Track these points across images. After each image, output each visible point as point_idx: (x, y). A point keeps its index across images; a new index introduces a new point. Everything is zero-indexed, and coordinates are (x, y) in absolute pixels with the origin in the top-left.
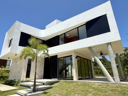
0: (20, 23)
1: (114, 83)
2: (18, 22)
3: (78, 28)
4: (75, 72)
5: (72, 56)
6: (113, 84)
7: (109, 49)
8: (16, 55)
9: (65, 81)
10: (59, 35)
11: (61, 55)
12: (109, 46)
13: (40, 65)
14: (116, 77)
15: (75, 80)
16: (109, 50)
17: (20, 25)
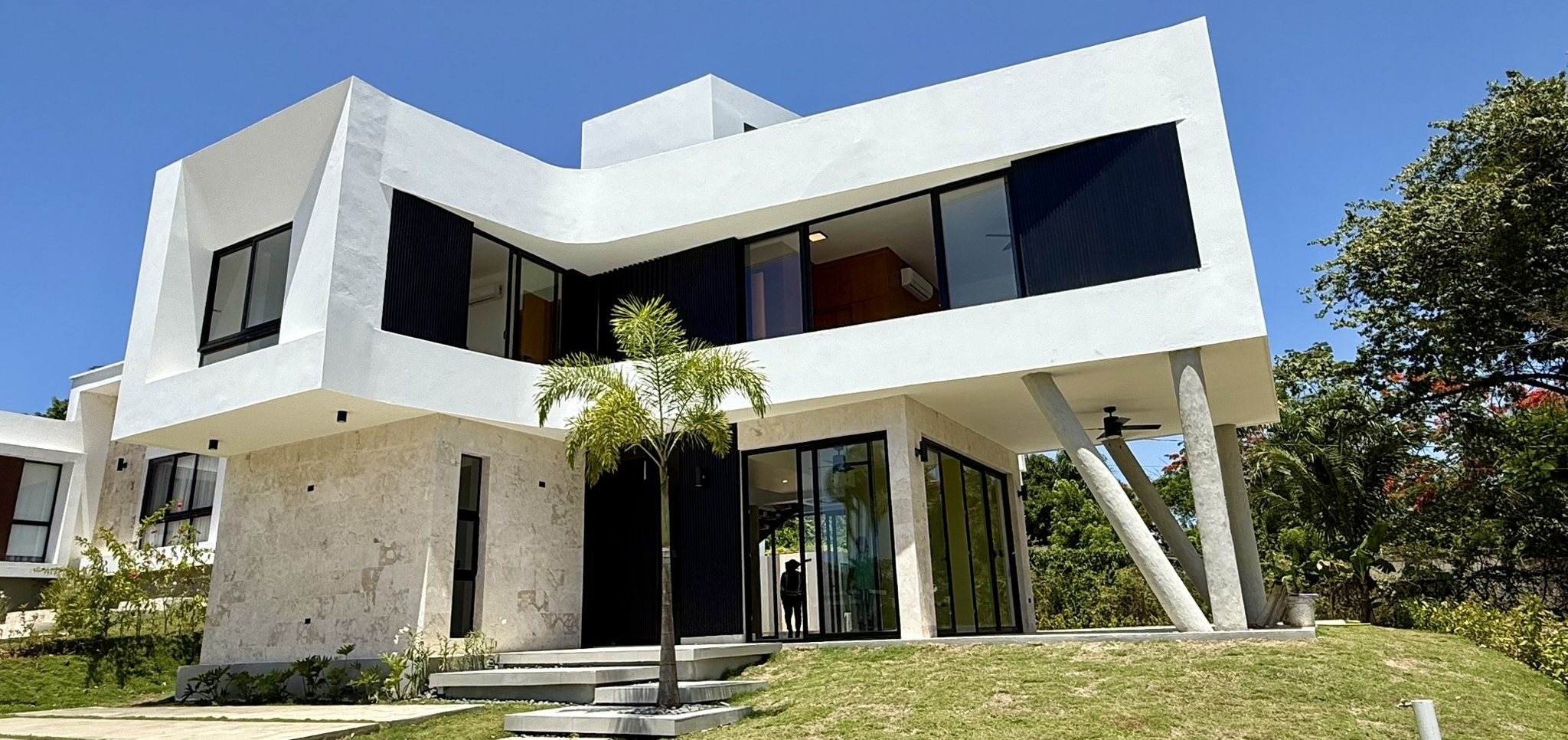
0: (381, 96)
1: (1211, 637)
2: (367, 89)
3: (935, 193)
4: (915, 569)
5: (882, 435)
6: (1205, 639)
7: (1184, 395)
8: (342, 416)
9: (826, 650)
10: (740, 236)
11: (778, 429)
12: (1189, 375)
13: (555, 517)
14: (1226, 592)
15: (919, 637)
16: (1186, 405)
17: (383, 119)
